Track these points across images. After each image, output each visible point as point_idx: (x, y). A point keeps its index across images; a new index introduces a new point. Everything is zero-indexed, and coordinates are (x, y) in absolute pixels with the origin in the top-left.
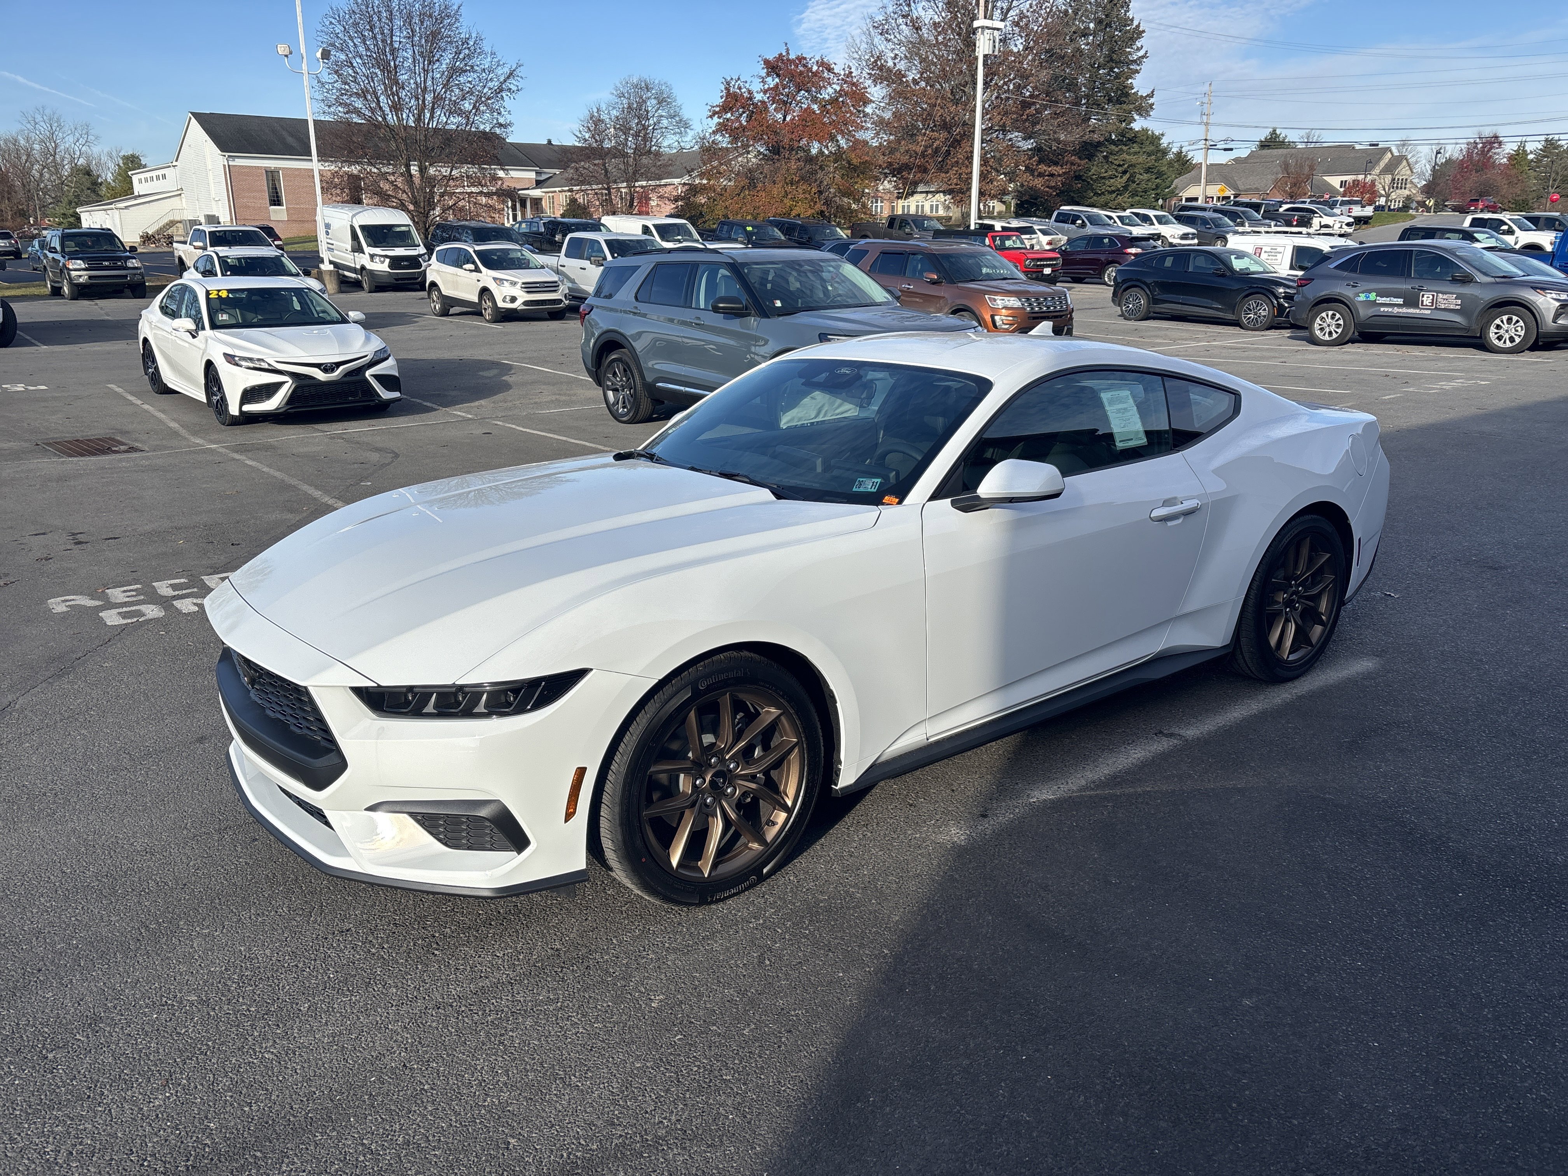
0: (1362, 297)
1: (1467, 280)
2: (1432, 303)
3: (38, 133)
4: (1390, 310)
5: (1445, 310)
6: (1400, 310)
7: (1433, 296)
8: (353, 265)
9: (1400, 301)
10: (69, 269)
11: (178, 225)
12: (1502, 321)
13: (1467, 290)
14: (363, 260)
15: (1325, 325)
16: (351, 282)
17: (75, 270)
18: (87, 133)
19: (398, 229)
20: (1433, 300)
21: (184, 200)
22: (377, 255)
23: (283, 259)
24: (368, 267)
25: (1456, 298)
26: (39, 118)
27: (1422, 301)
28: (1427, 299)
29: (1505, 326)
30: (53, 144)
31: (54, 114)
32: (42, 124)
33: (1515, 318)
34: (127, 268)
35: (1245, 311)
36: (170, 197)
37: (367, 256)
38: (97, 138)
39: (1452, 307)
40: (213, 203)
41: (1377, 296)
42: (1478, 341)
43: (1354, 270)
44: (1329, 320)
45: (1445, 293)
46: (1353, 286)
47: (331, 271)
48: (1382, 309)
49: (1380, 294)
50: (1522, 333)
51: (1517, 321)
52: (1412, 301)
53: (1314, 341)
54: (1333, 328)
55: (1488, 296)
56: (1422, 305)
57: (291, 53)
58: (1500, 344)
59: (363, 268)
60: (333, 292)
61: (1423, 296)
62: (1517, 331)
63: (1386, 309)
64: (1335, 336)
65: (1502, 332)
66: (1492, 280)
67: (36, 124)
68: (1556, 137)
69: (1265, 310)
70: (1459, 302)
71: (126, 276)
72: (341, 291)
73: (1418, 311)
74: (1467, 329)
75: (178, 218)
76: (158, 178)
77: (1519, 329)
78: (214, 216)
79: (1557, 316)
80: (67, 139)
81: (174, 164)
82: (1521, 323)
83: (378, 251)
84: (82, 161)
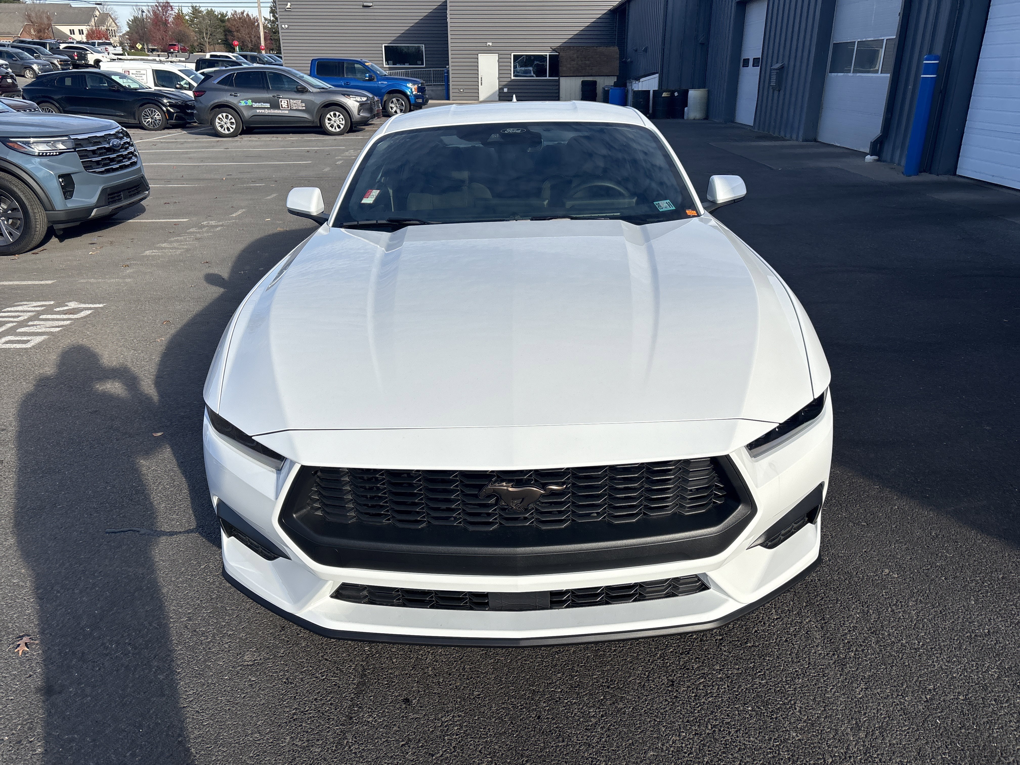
0: (243, 103)
1: (303, 91)
2: (288, 106)
4: (263, 111)
5: (296, 110)
6: (269, 111)
7: (287, 101)
9: (268, 105)
12: (331, 116)
13: (305, 97)
15: (223, 123)
20: (288, 103)
25: (301, 102)
27: (282, 105)
28: (284, 103)
29: (333, 119)
33: (337, 113)
35: (144, 116)
39: (300, 108)
41: (252, 102)
42: (320, 130)
43: (231, 85)
44: (225, 120)
45: (295, 99)
46: (235, 96)
48: (258, 111)
49: (254, 101)
50: (343, 122)
51: (339, 116)
52: (275, 105)
53: (217, 134)
54: (229, 125)
55: (319, 100)
56: (282, 107)
58: (333, 130)
61: (281, 101)
62: (340, 121)
63: (261, 111)
64: (232, 130)
65: (332, 122)
66: (318, 90)
68: (198, 5)
69: (158, 115)
70: (304, 105)
73: (280, 111)
74: (313, 122)
77: (341, 120)
79: (359, 111)
82: (342, 116)
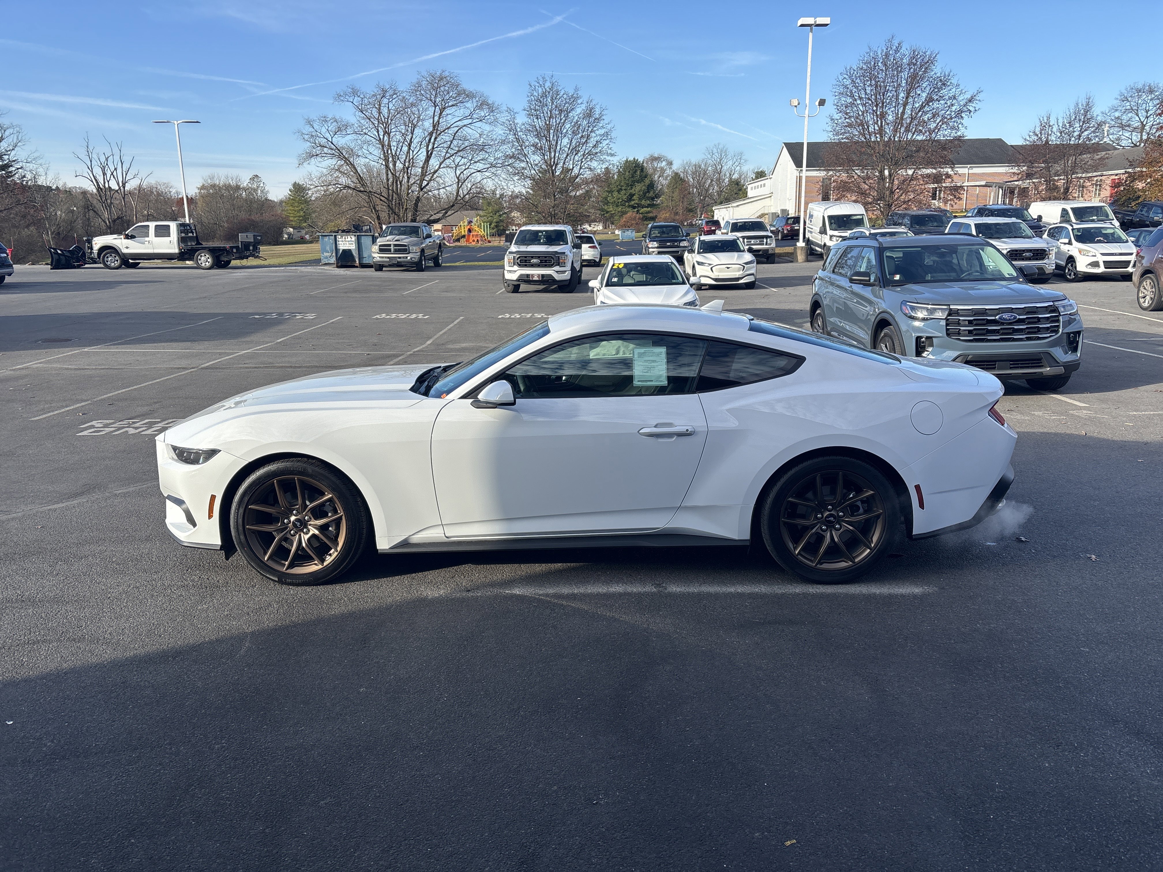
3: (713, 160)
8: (820, 243)
10: (649, 248)
11: (767, 216)
14: (825, 240)
16: (818, 254)
17: (652, 248)
18: (740, 159)
19: (855, 218)
21: (772, 200)
22: (835, 236)
23: (738, 241)
24: (828, 244)
26: (715, 151)
30: (720, 166)
31: (724, 147)
32: (716, 154)
34: (679, 247)
36: (764, 198)
37: (828, 237)
38: (746, 161)
40: (787, 201)
47: (802, 247)
57: (799, 104)
59: (825, 245)
60: (801, 261)
67: (713, 154)
71: (678, 252)
72: (807, 260)
75: (766, 212)
76: (761, 186)
78: (786, 210)
80: (728, 163)
81: (770, 177)
83: (836, 233)
84: (735, 176)
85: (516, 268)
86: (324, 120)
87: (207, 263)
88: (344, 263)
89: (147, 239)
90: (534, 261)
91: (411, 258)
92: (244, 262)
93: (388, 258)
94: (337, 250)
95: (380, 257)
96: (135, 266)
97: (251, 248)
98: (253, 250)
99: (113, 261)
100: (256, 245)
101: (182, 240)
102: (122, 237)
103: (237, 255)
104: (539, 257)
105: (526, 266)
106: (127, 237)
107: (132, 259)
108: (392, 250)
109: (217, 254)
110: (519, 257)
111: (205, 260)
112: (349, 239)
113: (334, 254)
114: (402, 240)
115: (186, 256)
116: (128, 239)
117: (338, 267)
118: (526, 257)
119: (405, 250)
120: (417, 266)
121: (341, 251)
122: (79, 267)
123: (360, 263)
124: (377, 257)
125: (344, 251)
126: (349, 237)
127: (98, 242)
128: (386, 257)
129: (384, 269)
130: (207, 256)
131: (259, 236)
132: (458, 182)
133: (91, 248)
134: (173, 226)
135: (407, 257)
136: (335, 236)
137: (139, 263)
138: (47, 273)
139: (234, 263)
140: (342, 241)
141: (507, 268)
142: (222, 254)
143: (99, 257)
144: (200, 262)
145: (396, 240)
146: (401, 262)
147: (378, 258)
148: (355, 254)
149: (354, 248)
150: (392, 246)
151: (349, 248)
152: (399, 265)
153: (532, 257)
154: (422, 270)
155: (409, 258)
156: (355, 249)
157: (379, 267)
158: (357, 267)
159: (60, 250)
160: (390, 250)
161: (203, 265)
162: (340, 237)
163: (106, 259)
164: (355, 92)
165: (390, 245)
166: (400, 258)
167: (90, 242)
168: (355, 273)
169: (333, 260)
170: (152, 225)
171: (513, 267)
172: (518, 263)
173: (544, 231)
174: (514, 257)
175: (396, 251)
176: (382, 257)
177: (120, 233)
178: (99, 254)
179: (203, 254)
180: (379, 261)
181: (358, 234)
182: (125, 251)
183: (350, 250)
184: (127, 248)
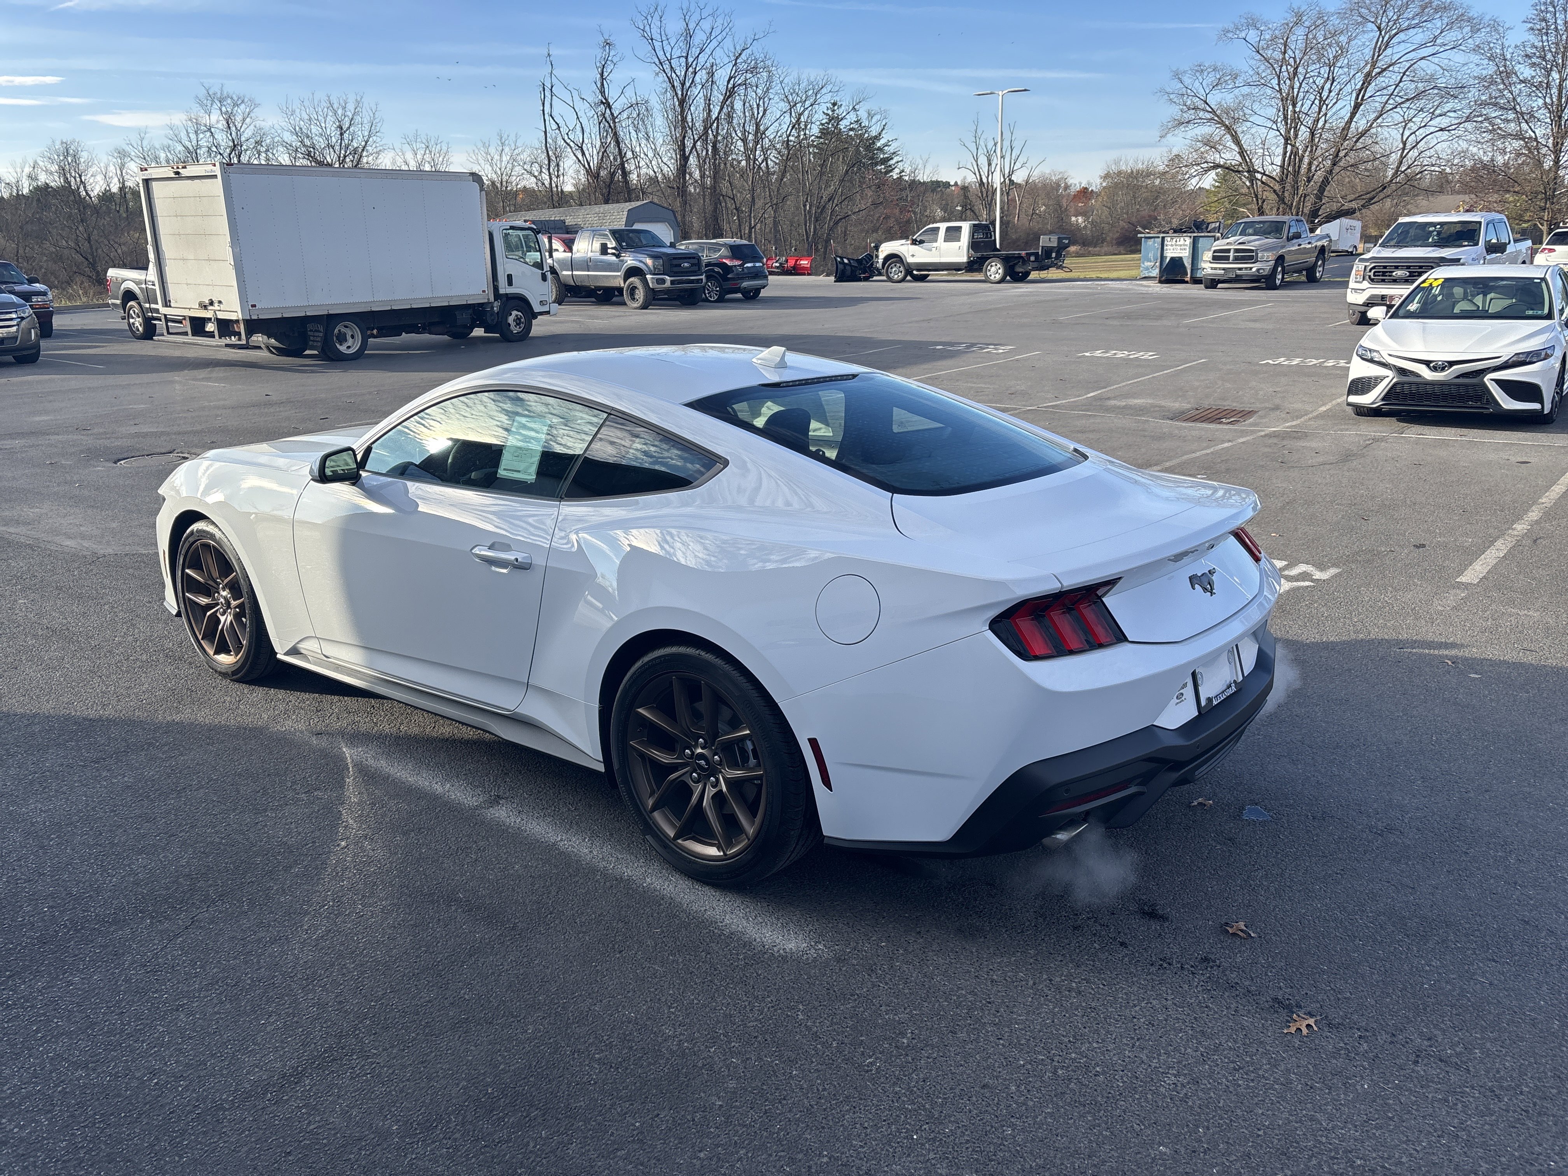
85: (1366, 284)
86: (1200, 70)
87: (997, 276)
88: (1171, 277)
89: (935, 245)
90: (1399, 273)
91: (1258, 270)
92: (1043, 274)
93: (1224, 269)
94: (1163, 257)
95: (1212, 268)
96: (922, 279)
97: (1054, 255)
98: (1057, 258)
99: (897, 272)
100: (1061, 249)
101: (974, 245)
102: (909, 242)
103: (1036, 265)
104: (1408, 267)
105: (1383, 281)
106: (914, 242)
107: (918, 270)
108: (1231, 258)
109: (1012, 264)
110: (1374, 268)
111: (995, 270)
112: (1182, 242)
113: (1158, 264)
114: (1249, 242)
115: (976, 266)
116: (916, 244)
117: (1161, 282)
118: (1385, 267)
119: (1251, 257)
120: (1265, 282)
121: (1168, 260)
122: (866, 279)
123: (1191, 277)
124: (1208, 267)
125: (1172, 259)
126: (1182, 239)
127: (887, 248)
128: (1220, 269)
129: (1220, 286)
130: (999, 266)
131: (1066, 238)
132: (1404, 149)
133: (877, 256)
134: (966, 227)
135: (1251, 269)
136: (1163, 238)
137: (928, 275)
138: (829, 286)
139: (1034, 275)
140: (1172, 245)
141: (1352, 285)
142: (1016, 264)
143: (883, 267)
144: (988, 274)
145: (1240, 243)
146: (1241, 276)
147: (1209, 270)
148: (1186, 264)
149: (1187, 255)
150: (1232, 251)
151: (1180, 255)
152: (1238, 279)
153: (1397, 267)
154: (1274, 287)
155: (1254, 270)
156: (1188, 257)
157: (1212, 284)
158: (1187, 282)
159: (848, 259)
160: (1227, 258)
161: (992, 278)
162: (1169, 239)
163: (889, 270)
164: (1253, 24)
165: (1228, 251)
166: (1240, 269)
167: (877, 248)
168: (1181, 292)
169: (1155, 272)
170: (943, 226)
171: (1361, 282)
172: (1370, 276)
173: (1439, 223)
174: (1366, 267)
175: (1237, 259)
176: (1215, 269)
177: (907, 238)
178: (884, 264)
179: (993, 264)
180: (1210, 275)
181: (1195, 235)
182: (910, 260)
183: (1181, 258)
184: (913, 256)
